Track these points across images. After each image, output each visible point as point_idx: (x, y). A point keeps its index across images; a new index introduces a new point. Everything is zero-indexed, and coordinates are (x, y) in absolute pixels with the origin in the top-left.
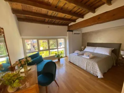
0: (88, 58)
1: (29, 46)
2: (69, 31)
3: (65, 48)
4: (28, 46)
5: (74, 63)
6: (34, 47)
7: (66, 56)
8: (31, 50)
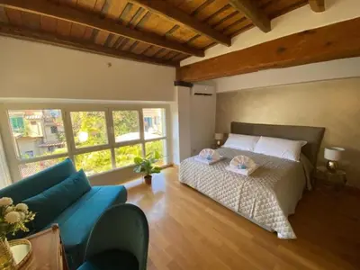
0: (245, 172)
1: (35, 126)
2: (180, 83)
3: (169, 138)
4: (30, 126)
5: (199, 190)
6: (54, 129)
7: (171, 165)
8: (43, 142)
